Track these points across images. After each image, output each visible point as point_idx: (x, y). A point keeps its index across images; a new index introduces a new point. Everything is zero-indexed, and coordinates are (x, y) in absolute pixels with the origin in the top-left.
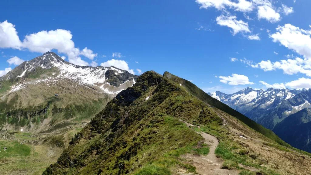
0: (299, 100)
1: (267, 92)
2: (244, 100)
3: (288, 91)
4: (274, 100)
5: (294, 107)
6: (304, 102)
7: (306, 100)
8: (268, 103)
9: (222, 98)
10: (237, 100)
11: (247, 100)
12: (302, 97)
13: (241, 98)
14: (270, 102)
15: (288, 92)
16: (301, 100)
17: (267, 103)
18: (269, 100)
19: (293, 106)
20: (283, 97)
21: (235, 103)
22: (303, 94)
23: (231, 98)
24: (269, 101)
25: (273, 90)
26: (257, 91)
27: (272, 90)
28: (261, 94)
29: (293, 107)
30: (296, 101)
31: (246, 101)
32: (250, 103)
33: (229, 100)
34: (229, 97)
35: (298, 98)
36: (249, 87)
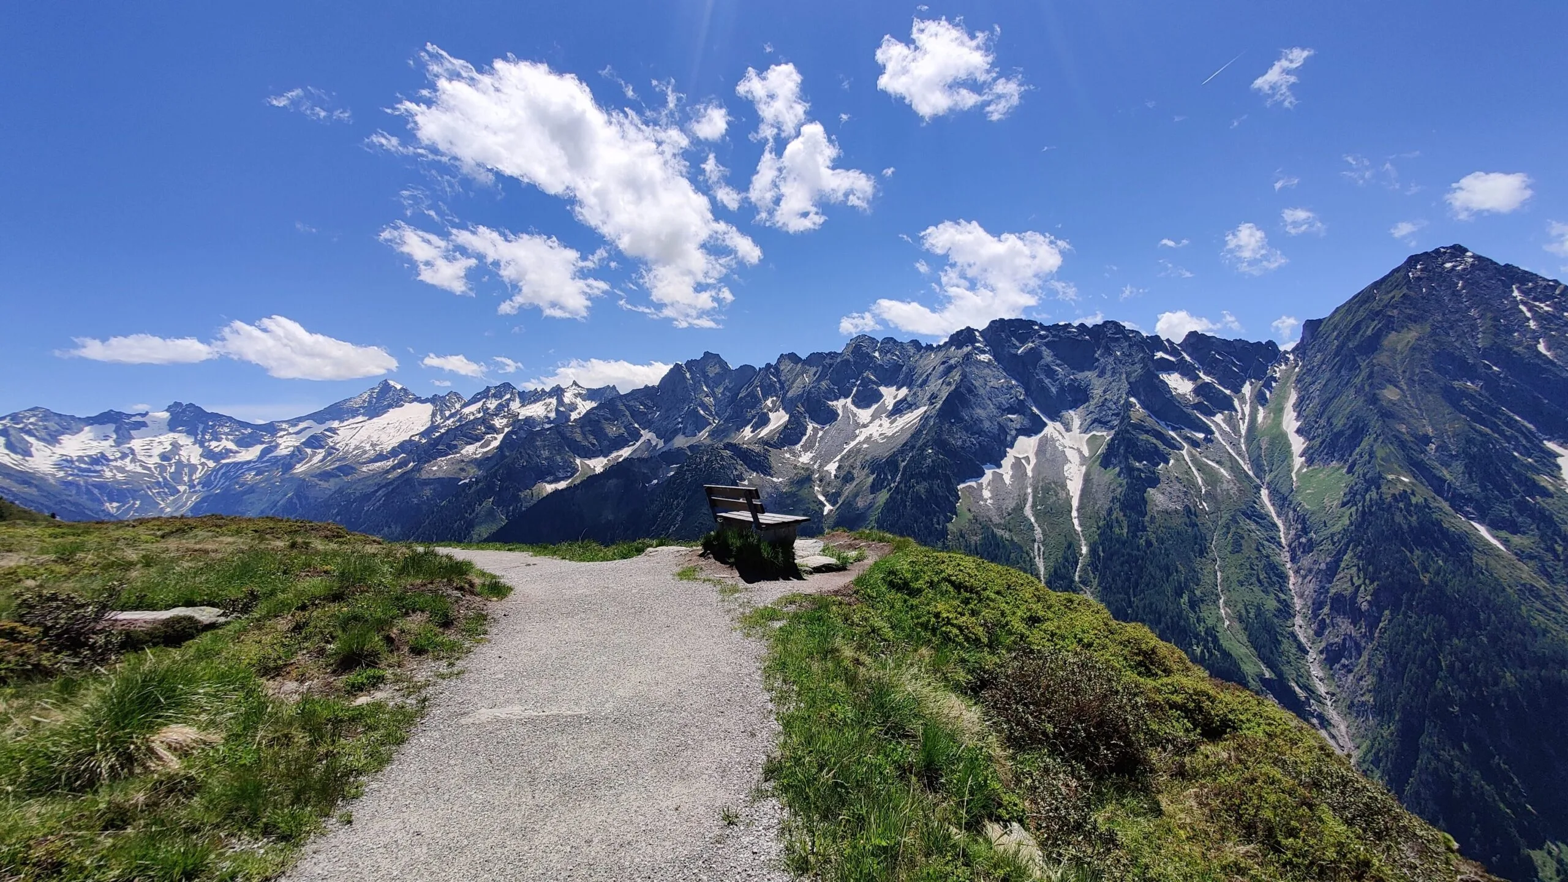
0: (612, 430)
1: (480, 404)
2: (357, 448)
3: (579, 395)
4: (500, 437)
5: (587, 462)
6: (637, 436)
7: (644, 429)
8: (470, 450)
9: (214, 444)
10: (309, 451)
11: (373, 445)
12: (627, 413)
13: (336, 438)
14: (482, 447)
15: (579, 400)
16: (622, 430)
17: (463, 452)
18: (478, 439)
19: (580, 456)
20: (550, 422)
21: (300, 469)
22: (632, 403)
23: (280, 441)
24: (478, 444)
25: (512, 393)
26: (433, 400)
27: (508, 396)
28: (451, 416)
29: (578, 461)
30: (599, 433)
31: (365, 452)
32: (381, 457)
33: (264, 453)
34: (267, 439)
35: (606, 419)
36: (392, 383)
